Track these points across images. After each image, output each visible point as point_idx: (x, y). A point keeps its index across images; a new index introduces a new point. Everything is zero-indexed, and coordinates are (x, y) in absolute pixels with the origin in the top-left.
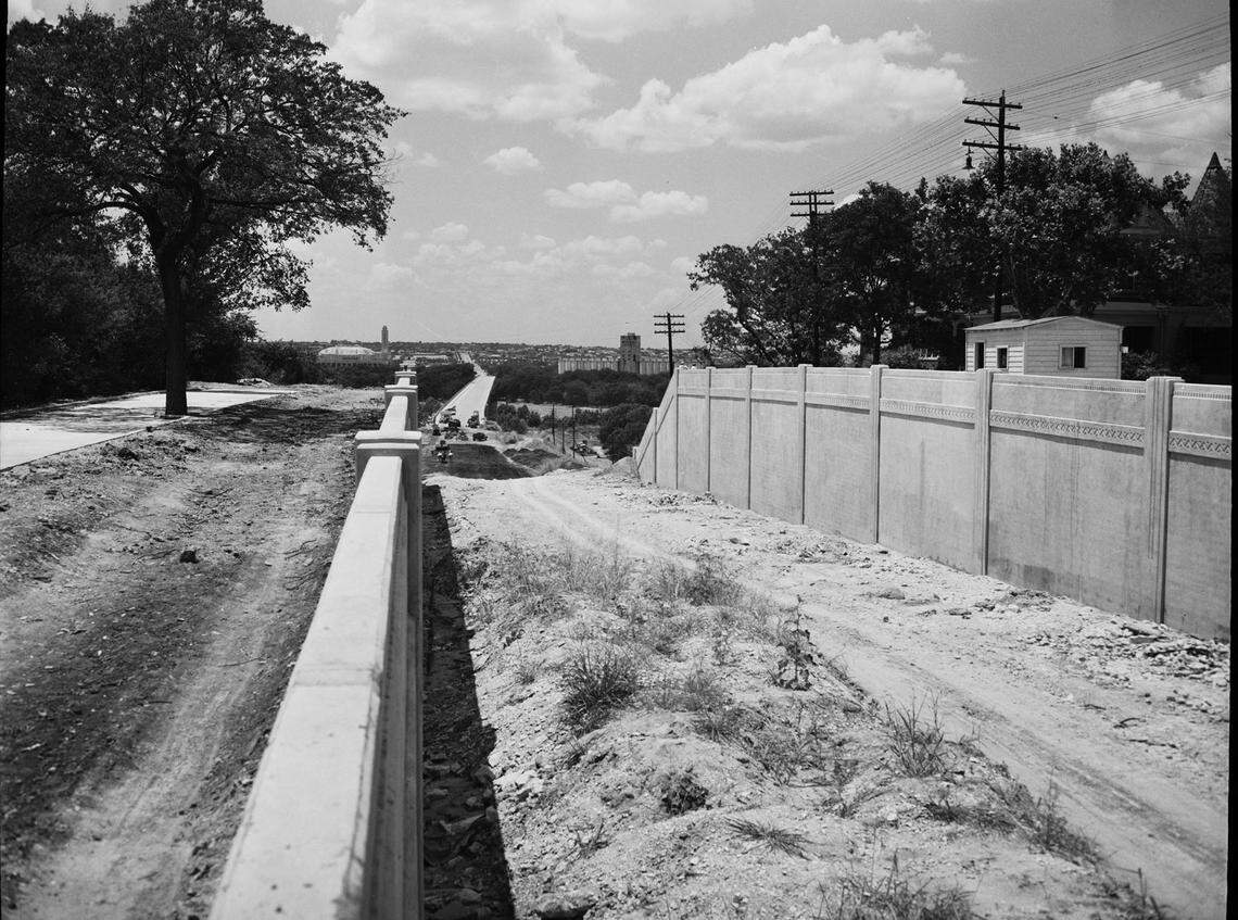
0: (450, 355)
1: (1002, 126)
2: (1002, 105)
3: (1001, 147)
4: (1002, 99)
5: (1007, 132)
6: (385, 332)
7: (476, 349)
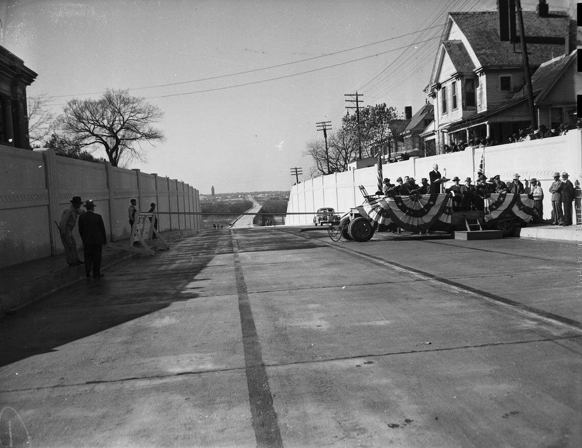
0: (244, 198)
1: (357, 101)
2: (357, 95)
3: (358, 108)
4: (357, 93)
5: (359, 103)
6: (213, 189)
7: (254, 194)
